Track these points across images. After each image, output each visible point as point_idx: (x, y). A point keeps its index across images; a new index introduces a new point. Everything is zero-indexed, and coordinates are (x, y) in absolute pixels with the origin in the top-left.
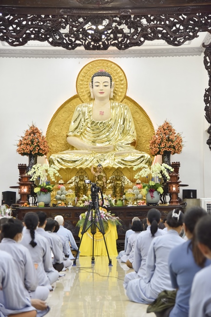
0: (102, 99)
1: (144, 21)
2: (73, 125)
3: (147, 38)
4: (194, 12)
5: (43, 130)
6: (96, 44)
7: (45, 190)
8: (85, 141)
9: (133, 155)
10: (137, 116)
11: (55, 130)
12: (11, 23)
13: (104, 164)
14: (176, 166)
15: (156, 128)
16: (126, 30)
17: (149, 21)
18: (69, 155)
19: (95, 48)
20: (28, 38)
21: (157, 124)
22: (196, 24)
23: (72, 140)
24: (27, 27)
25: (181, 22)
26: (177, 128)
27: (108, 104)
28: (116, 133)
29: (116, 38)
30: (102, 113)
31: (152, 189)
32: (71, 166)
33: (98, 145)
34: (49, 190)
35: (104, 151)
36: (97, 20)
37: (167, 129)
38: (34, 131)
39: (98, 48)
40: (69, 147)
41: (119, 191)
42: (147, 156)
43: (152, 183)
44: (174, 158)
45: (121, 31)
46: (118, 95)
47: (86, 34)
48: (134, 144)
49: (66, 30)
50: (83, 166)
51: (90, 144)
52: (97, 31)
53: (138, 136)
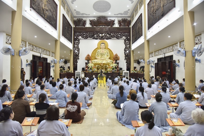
0: (103, 49)
1: (112, 34)
2: (97, 54)
3: (112, 37)
4: (122, 32)
5: (90, 55)
6: (102, 38)
7: (91, 69)
8: (99, 57)
9: (109, 61)
10: (110, 52)
11: (93, 55)
12: (85, 34)
13: (103, 63)
14: (118, 63)
15: (114, 55)
16: (108, 36)
17: (113, 34)
18: (96, 61)
19: (101, 39)
20: (88, 37)
21: (114, 54)
22: (122, 35)
23: (96, 57)
24: (88, 35)
25: (119, 35)
26: (119, 55)
27: (104, 50)
28: (106, 56)
29: (106, 37)
30: (103, 52)
31: (113, 69)
32: (96, 63)
33: (102, 58)
34: (92, 69)
35: (103, 60)
36: (102, 34)
37: (116, 55)
38: (88, 55)
39: (102, 39)
40: (96, 59)
41: (106, 69)
42: (112, 61)
43: (113, 68)
44: (118, 61)
45: (107, 36)
46: (106, 48)
47: (100, 36)
48: (109, 58)
49: (96, 36)
50: (99, 63)
51: (100, 58)
52: (102, 36)
53: (110, 56)
